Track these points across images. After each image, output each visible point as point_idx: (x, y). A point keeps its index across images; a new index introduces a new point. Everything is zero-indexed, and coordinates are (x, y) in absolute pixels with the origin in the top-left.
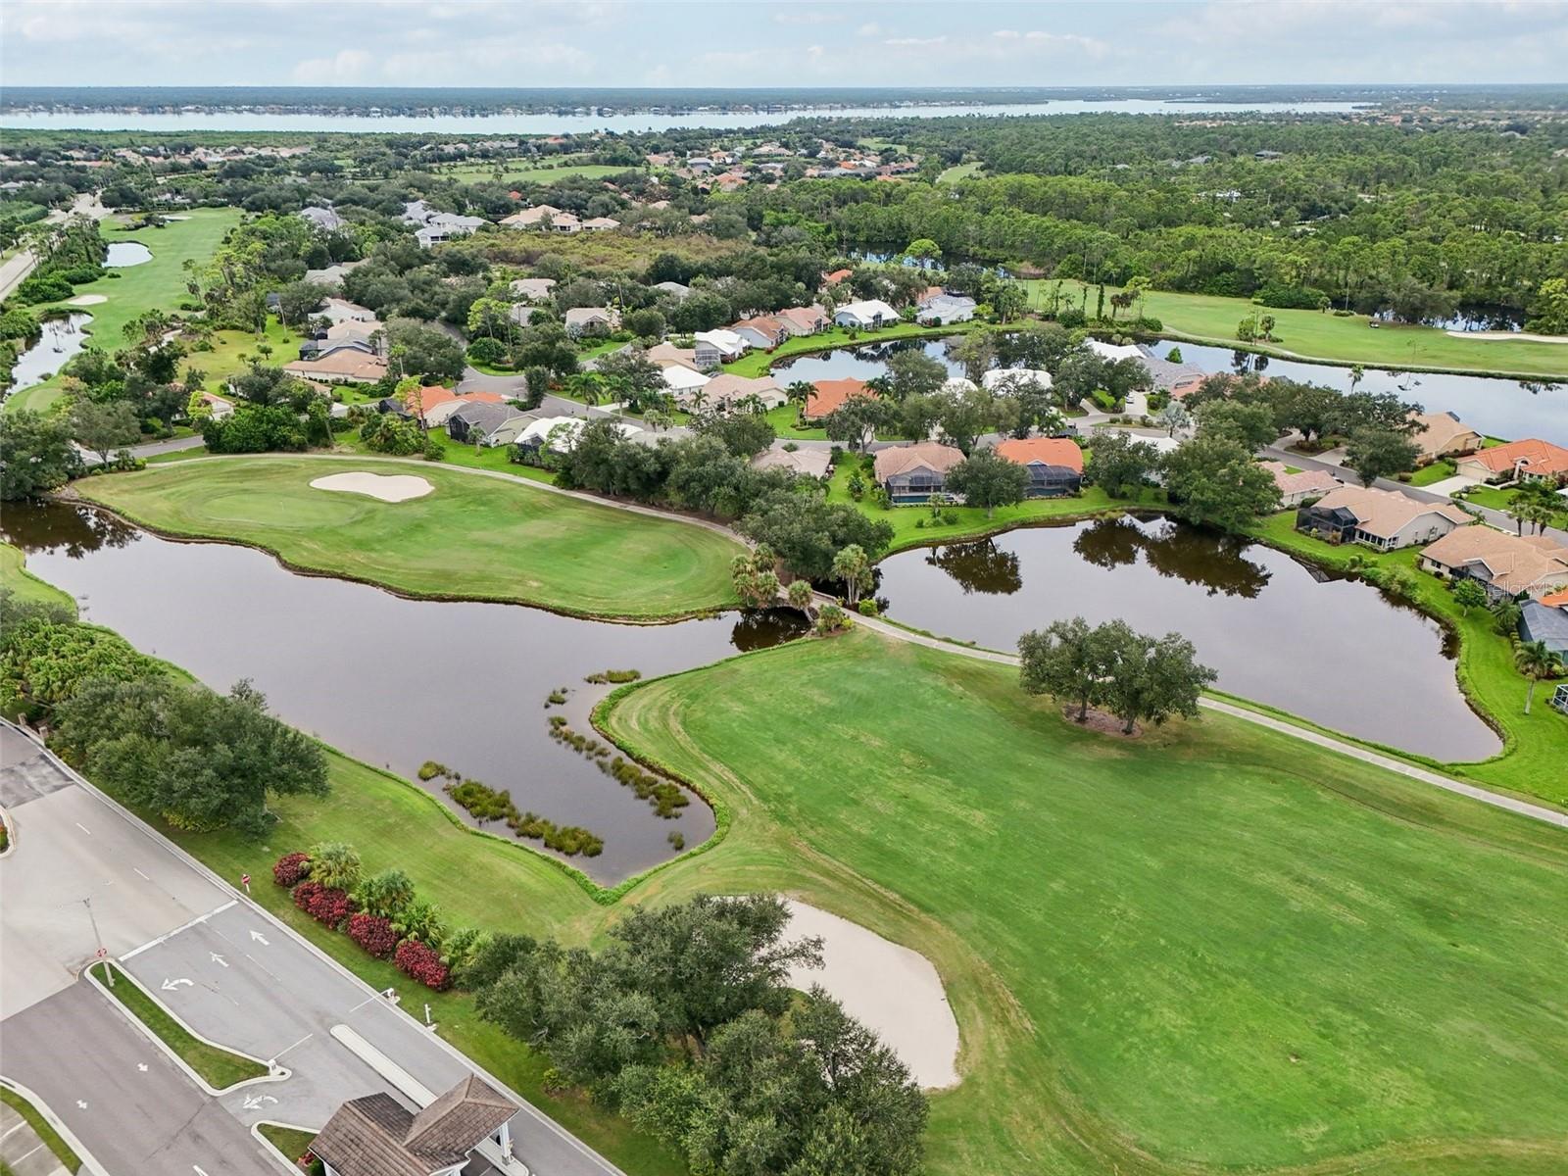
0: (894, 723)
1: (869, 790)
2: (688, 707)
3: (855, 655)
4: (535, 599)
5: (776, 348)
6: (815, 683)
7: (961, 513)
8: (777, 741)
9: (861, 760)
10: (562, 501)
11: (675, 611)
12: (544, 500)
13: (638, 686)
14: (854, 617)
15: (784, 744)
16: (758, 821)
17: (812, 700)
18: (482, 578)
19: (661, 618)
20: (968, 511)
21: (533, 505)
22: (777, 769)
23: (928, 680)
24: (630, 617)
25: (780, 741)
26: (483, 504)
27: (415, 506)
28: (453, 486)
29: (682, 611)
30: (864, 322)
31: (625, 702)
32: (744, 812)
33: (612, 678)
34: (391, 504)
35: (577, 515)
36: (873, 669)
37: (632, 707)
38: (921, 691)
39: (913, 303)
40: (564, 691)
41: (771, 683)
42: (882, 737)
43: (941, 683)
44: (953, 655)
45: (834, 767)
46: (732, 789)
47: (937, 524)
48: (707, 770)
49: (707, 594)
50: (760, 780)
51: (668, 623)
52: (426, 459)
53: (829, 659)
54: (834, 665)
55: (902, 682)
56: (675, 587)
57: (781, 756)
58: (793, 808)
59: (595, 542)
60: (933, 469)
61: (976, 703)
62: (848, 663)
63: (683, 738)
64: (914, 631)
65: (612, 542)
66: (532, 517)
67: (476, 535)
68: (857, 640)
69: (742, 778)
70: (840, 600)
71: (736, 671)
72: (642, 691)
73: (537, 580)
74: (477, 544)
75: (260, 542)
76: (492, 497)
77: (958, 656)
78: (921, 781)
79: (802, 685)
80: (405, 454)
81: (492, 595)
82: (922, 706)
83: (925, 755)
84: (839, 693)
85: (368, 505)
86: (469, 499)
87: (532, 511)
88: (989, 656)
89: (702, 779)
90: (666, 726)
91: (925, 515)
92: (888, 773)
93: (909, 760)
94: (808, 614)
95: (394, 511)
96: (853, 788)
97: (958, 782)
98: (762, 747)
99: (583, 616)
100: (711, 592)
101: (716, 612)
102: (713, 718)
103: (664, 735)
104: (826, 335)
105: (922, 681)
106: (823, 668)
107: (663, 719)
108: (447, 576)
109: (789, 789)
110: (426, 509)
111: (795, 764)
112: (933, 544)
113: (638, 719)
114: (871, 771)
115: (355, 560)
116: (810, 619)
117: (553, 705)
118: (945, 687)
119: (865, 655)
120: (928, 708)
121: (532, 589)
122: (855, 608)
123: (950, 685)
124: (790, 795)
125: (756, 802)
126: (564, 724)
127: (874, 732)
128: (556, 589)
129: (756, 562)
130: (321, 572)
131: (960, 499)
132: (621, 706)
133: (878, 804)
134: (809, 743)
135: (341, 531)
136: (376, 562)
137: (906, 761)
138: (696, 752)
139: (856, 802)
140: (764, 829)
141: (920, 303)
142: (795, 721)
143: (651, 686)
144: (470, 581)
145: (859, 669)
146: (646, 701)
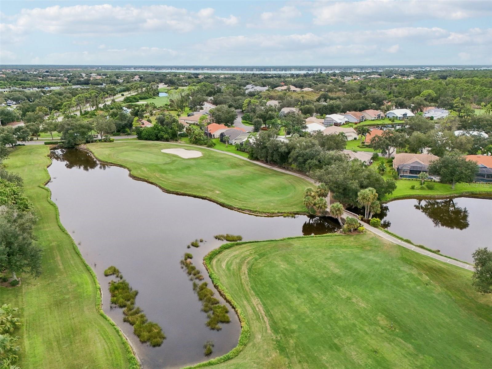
0: (378, 293)
1: (349, 340)
2: (256, 260)
3: (362, 247)
4: (214, 198)
5: (359, 123)
6: (334, 259)
7: (436, 186)
8: (298, 290)
9: (349, 315)
10: (248, 163)
11: (273, 211)
12: (241, 163)
13: (237, 244)
14: (366, 226)
15: (302, 293)
16: (265, 347)
17: (329, 269)
18: (198, 187)
19: (265, 213)
20: (441, 185)
21: (235, 164)
22: (292, 310)
23: (406, 269)
24: (250, 211)
25: (300, 291)
26: (217, 162)
27: (192, 160)
28: (210, 155)
29: (276, 211)
30: (399, 116)
31: (226, 252)
32: (259, 337)
33: (228, 238)
34: (183, 159)
35: (250, 169)
36: (371, 256)
37: (228, 255)
38: (400, 275)
39: (421, 111)
40: (201, 241)
41: (308, 255)
42: (368, 301)
43: (415, 272)
44: (424, 256)
45: (329, 317)
46: (258, 318)
47: (422, 188)
48: (249, 301)
49: (292, 206)
50: (278, 316)
51: (268, 216)
52: (207, 147)
53: (346, 247)
54: (348, 251)
55: (388, 267)
56: (278, 200)
57: (297, 301)
58: (292, 342)
59: (253, 179)
60: (423, 163)
61: (437, 289)
62: (356, 251)
63: (245, 278)
64: (401, 239)
65: (259, 180)
66: (233, 168)
67: (208, 172)
68: (364, 239)
69: (267, 312)
70: (360, 217)
71: (290, 245)
72: (238, 247)
73: (219, 191)
74: (206, 175)
75: (128, 167)
76: (222, 160)
77: (427, 257)
78: (390, 341)
79: (326, 259)
80: (201, 145)
81: (198, 194)
82: (400, 285)
83: (396, 321)
84: (347, 267)
85: (175, 158)
86: (213, 160)
87: (235, 166)
88: (448, 261)
89: (244, 307)
90: (240, 269)
91: (417, 184)
92: (366, 329)
93: (383, 322)
94: (340, 221)
95: (183, 161)
96: (338, 336)
97: (419, 348)
98: (288, 293)
99: (231, 208)
100: (294, 205)
101: (294, 214)
102: (267, 269)
103: (235, 275)
104: (382, 120)
105: (402, 269)
106: (340, 251)
107: (240, 265)
108: (184, 185)
109: (294, 327)
110: (194, 162)
111: (304, 309)
112: (420, 198)
113: (228, 262)
114: (355, 325)
115: (155, 176)
116: (341, 224)
117: (192, 247)
118: (416, 275)
119: (368, 248)
120: (403, 287)
121: (216, 194)
122: (368, 222)
123: (420, 274)
124: (293, 332)
125: (269, 331)
126: (191, 258)
127: (362, 297)
128: (226, 195)
129: (317, 192)
130: (141, 179)
131: (437, 179)
132: (223, 253)
133: (353, 353)
134: (318, 296)
135: (159, 166)
136: (163, 177)
137: (381, 322)
138: (247, 288)
139: (338, 349)
140: (267, 354)
141: (424, 111)
142: (314, 280)
143: (243, 246)
144: (192, 188)
145: (363, 256)
146: (237, 252)
